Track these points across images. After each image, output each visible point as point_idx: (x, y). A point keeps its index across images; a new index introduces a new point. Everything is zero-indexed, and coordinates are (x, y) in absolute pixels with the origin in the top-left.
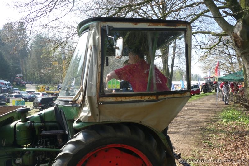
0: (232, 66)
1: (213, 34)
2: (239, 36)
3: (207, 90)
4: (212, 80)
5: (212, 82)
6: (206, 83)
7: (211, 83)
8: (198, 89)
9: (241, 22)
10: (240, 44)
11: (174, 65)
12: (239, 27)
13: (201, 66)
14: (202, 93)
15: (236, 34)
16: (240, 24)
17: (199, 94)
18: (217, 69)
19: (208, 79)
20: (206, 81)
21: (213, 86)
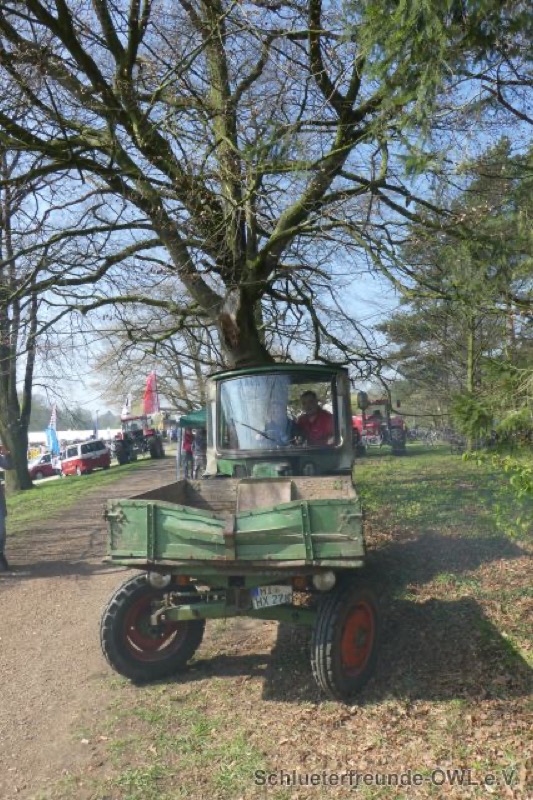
0: (182, 385)
1: (172, 307)
2: (235, 323)
3: (128, 454)
4: (140, 425)
5: (141, 431)
6: (126, 435)
7: (138, 433)
8: (102, 452)
9: (238, 291)
10: (234, 341)
11: (34, 382)
12: (234, 302)
13: (98, 384)
14: (114, 462)
15: (228, 317)
16: (236, 295)
17: (106, 466)
18: (150, 393)
19: (130, 424)
20: (124, 427)
21: (145, 442)
